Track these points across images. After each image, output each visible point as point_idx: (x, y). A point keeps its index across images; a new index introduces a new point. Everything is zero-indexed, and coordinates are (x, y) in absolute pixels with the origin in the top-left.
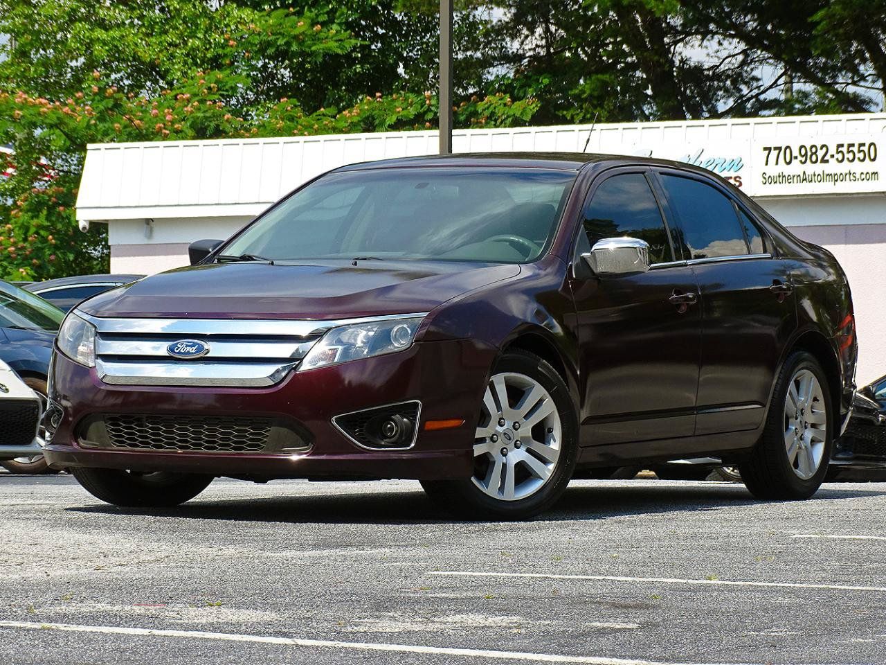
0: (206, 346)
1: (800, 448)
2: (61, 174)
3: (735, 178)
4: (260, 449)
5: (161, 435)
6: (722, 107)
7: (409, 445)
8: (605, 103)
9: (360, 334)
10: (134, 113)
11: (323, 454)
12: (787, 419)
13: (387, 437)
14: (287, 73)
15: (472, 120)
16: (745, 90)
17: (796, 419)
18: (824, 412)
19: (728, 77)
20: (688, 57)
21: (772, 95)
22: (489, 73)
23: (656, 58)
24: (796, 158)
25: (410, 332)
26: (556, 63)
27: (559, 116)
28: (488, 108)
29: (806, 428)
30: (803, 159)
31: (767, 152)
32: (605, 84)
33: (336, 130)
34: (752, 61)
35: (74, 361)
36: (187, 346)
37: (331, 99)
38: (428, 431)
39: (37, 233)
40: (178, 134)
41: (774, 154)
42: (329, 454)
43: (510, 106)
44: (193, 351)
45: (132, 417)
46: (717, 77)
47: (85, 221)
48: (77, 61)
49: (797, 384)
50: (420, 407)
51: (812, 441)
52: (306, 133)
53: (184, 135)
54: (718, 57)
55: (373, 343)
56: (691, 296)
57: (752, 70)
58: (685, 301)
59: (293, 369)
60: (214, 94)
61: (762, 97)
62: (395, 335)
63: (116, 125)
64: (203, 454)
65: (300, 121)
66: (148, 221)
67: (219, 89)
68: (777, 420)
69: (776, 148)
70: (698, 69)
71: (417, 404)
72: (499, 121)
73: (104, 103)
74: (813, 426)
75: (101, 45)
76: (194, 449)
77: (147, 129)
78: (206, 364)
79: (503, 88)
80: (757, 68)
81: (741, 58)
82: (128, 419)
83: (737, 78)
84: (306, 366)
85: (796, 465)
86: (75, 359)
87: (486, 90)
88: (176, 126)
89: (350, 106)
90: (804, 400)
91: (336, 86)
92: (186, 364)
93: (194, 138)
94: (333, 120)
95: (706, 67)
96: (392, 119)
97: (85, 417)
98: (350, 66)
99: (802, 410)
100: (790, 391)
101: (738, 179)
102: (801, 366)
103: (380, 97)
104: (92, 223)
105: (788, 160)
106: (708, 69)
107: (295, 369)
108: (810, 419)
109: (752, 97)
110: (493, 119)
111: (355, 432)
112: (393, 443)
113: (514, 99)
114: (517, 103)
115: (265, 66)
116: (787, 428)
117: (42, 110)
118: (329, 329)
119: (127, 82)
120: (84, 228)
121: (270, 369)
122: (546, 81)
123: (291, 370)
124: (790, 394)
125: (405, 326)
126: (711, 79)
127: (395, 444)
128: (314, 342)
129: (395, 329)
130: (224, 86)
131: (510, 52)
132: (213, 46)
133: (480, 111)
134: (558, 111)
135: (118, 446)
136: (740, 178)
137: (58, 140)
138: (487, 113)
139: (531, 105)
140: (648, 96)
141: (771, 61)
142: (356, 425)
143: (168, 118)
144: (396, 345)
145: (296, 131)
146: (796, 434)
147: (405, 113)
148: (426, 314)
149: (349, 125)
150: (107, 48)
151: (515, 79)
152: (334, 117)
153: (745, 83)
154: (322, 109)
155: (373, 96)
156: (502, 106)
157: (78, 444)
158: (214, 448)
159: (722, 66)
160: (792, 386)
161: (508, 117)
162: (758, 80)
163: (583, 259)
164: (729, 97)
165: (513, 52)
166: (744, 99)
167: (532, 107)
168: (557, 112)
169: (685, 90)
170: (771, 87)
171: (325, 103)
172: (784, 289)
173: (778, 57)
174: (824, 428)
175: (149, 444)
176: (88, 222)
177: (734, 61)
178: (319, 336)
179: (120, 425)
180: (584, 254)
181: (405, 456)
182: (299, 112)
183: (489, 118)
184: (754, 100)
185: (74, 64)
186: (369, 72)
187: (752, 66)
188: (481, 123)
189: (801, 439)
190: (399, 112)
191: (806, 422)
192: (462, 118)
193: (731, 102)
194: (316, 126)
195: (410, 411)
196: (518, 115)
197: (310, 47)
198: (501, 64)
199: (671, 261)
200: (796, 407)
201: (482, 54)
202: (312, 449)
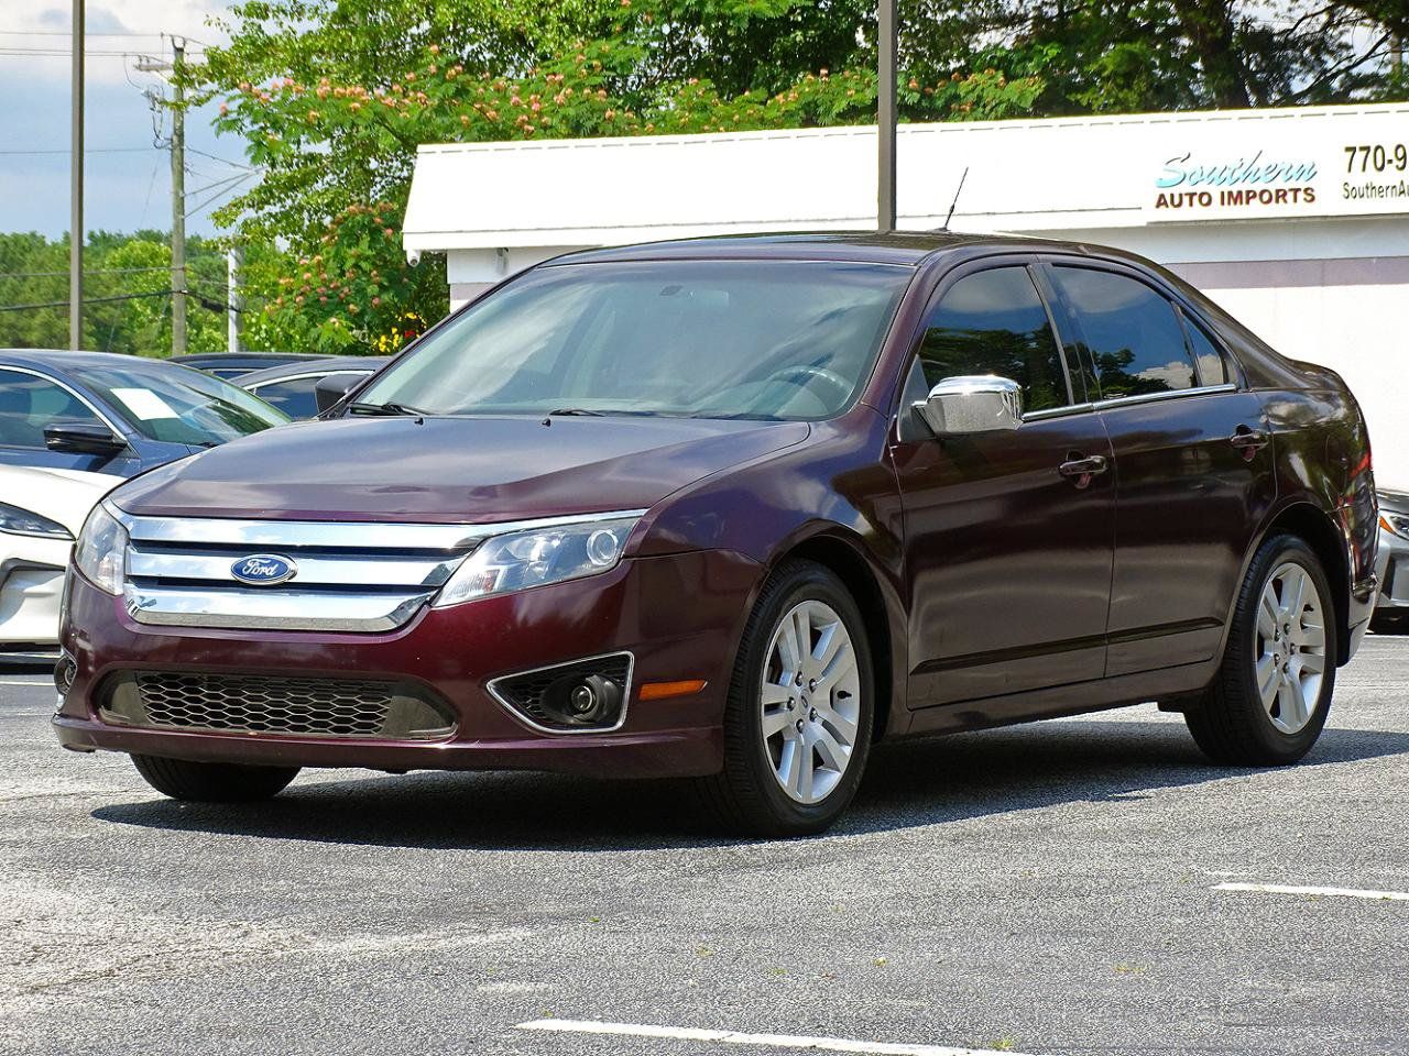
0: (291, 565)
1: (1282, 685)
2: (398, 181)
3: (1306, 190)
4: (375, 731)
5: (222, 707)
6: (1297, 86)
7: (614, 724)
8: (1136, 82)
9: (539, 545)
10: (486, 101)
11: (473, 741)
12: (1261, 640)
13: (578, 712)
14: (704, 42)
15: (953, 106)
16: (1330, 63)
17: (1276, 639)
18: (1322, 627)
19: (1307, 44)
20: (1253, 17)
21: (1367, 68)
22: (977, 40)
23: (1204, 20)
24: (1390, 161)
25: (616, 541)
26: (1070, 27)
27: (1072, 103)
28: (973, 90)
29: (1292, 653)
30: (1401, 164)
31: (1351, 153)
32: (1132, 57)
33: (763, 123)
34: (1339, 23)
35: (93, 584)
36: (261, 565)
37: (760, 79)
38: (647, 701)
39: (356, 266)
40: (547, 131)
41: (1360, 155)
42: (482, 741)
43: (1003, 88)
44: (271, 574)
45: (178, 677)
46: (1293, 44)
47: (416, 251)
48: (418, 27)
49: (1278, 585)
50: (632, 663)
51: (1303, 673)
52: (722, 129)
53: (554, 131)
54: (1290, 18)
55: (558, 559)
56: (1098, 461)
57: (1341, 33)
58: (1088, 469)
59: (426, 602)
60: (595, 75)
61: (1354, 71)
62: (594, 546)
63: (463, 118)
64: (286, 738)
65: (715, 110)
66: (502, 251)
67: (604, 67)
68: (1243, 644)
69: (1362, 149)
70: (1266, 34)
71: (627, 657)
72: (988, 108)
73: (443, 88)
74: (1304, 649)
75: (447, 6)
76: (272, 729)
77: (504, 123)
78: (291, 594)
79: (996, 62)
80: (1348, 31)
81: (1324, 18)
82: (172, 680)
83: (1320, 45)
84: (449, 598)
85: (1276, 711)
86: (95, 581)
87: (972, 64)
88: (545, 119)
89: (786, 87)
90: (1289, 610)
91: (769, 60)
92: (261, 593)
93: (568, 136)
94: (762, 107)
95: (1276, 31)
96: (840, 106)
97: (109, 673)
98: (788, 33)
99: (1286, 625)
100: (1266, 598)
101: (1309, 192)
102: (1283, 558)
103: (827, 75)
104: (424, 254)
105: (1379, 165)
106: (1280, 34)
107: (429, 603)
108: (1300, 639)
109: (1339, 72)
110: (982, 104)
111: (528, 705)
112: (588, 721)
113: (1009, 77)
114: (1014, 84)
115: (674, 32)
116: (1261, 654)
117: (352, 105)
118: (486, 538)
119: (488, 55)
120: (414, 261)
121: (391, 603)
122: (1053, 52)
123: (422, 606)
124: (1266, 601)
125: (609, 532)
126: (1284, 46)
127: (592, 723)
128: (463, 559)
129: (593, 538)
130: (611, 62)
131: (1007, 12)
132: (597, 7)
133: (962, 94)
134: (1071, 93)
135: (158, 722)
136: (1313, 190)
137: (386, 141)
138: (972, 97)
139: (1034, 87)
140: (1197, 71)
141: (1368, 21)
142: (527, 693)
143: (535, 107)
144: (594, 562)
145: (706, 127)
146: (1276, 664)
147: (859, 97)
148: (643, 512)
149: (783, 115)
150: (454, 10)
151: (1015, 50)
152: (764, 103)
153: (1331, 53)
154: (747, 93)
155: (816, 73)
156: (993, 86)
157: (99, 717)
158: (304, 729)
159: (1297, 30)
160: (1268, 590)
161: (1001, 103)
162: (1347, 47)
163: (915, 409)
164: (1309, 71)
165: (1011, 13)
166: (1328, 74)
167: (1034, 88)
168: (1067, 97)
169: (1249, 61)
170: (1366, 58)
171: (752, 85)
172: (1256, 441)
173: (1375, 17)
174: (1321, 652)
175: (204, 719)
176: (420, 254)
177: (1314, 22)
178: (469, 550)
179: (160, 690)
180: (917, 403)
181: (609, 742)
182: (713, 98)
183: (977, 103)
184: (1343, 75)
185: (414, 30)
186: (814, 40)
187: (1341, 28)
188: (964, 110)
189: (1285, 670)
190: (851, 96)
191: (1292, 645)
192: (940, 103)
193: (1310, 80)
194: (737, 117)
195: (615, 669)
196: (1014, 99)
197: (731, 9)
198: (994, 28)
199: (1067, 404)
200: (1276, 622)
201: (968, 15)
202: (457, 733)
